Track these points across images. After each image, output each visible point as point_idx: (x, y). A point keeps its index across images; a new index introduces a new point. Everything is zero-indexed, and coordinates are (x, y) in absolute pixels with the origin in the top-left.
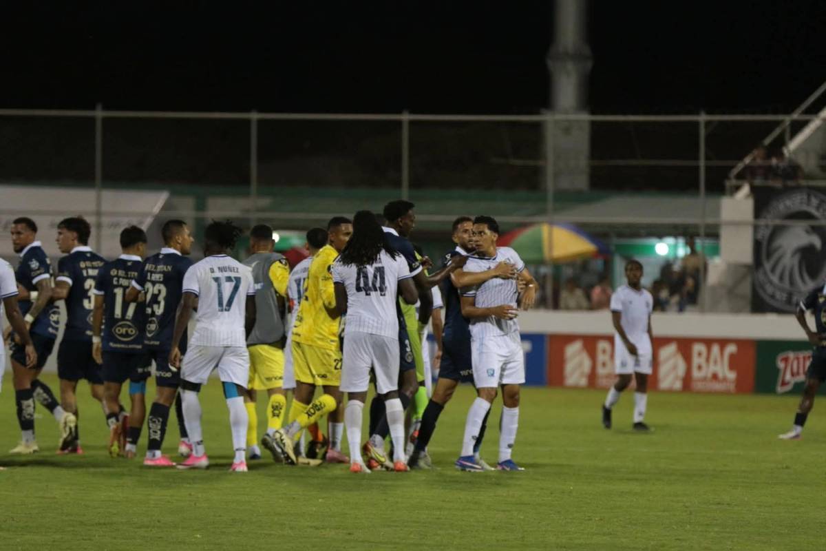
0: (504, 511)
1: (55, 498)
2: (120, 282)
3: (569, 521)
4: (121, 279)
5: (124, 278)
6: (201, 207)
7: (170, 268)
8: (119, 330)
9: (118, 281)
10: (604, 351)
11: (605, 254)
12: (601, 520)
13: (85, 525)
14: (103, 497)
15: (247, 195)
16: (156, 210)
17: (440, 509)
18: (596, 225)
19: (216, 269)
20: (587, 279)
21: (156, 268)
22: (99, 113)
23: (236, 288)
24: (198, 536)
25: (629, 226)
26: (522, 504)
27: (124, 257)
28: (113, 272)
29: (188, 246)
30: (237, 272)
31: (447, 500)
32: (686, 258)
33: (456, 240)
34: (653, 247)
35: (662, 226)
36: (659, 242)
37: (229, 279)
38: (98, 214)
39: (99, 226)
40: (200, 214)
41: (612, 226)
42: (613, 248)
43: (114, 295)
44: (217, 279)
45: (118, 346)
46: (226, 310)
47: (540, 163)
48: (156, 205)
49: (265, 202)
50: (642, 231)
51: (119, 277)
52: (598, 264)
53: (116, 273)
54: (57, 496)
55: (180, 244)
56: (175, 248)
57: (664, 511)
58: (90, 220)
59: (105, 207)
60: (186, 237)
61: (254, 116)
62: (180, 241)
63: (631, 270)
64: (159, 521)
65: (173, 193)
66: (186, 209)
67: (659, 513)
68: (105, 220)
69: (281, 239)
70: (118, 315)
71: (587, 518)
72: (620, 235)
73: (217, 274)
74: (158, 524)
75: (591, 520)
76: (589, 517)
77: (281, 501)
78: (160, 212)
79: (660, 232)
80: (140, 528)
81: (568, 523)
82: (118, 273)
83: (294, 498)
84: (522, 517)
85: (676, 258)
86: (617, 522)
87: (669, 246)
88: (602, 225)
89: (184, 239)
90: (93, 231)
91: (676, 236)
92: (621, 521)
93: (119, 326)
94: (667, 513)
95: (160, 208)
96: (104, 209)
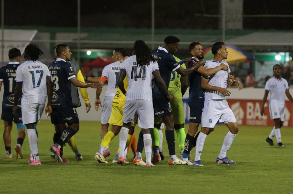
0: (201, 185)
2: (11, 75)
3: (233, 190)
4: (11, 74)
5: (12, 73)
6: (53, 37)
7: (59, 68)
8: (11, 98)
9: (10, 75)
10: (250, 107)
11: (251, 60)
12: (248, 189)
15: (76, 32)
16: (31, 39)
17: (170, 184)
18: (246, 46)
19: (31, 67)
20: (242, 72)
21: (54, 68)
23: (42, 75)
25: (262, 46)
26: (210, 182)
27: (11, 63)
28: (7, 71)
29: (69, 57)
30: (41, 68)
31: (173, 180)
32: (289, 62)
33: (193, 54)
34: (274, 57)
35: (278, 46)
36: (277, 55)
37: (37, 72)
39: (3, 47)
40: (52, 41)
41: (253, 46)
42: (254, 57)
43: (9, 81)
44: (32, 72)
45: (10, 105)
46: (37, 87)
47: (219, 16)
48: (31, 36)
49: (84, 35)
50: (269, 50)
51: (10, 73)
52: (247, 65)
53: (8, 71)
55: (65, 56)
56: (63, 59)
57: (279, 185)
60: (68, 52)
62: (65, 55)
63: (276, 69)
65: (39, 31)
66: (46, 39)
67: (277, 186)
69: (92, 53)
70: (11, 91)
71: (242, 188)
72: (258, 51)
73: (32, 70)
75: (243, 189)
76: (243, 188)
77: (92, 181)
79: (278, 50)
81: (232, 191)
82: (9, 71)
83: (99, 179)
84: (210, 188)
85: (285, 62)
86: (256, 190)
87: (281, 56)
88: (249, 46)
89: (67, 53)
91: (285, 52)
92: (258, 190)
93: (11, 96)
94: (280, 186)
95: (33, 38)
96: (5, 39)
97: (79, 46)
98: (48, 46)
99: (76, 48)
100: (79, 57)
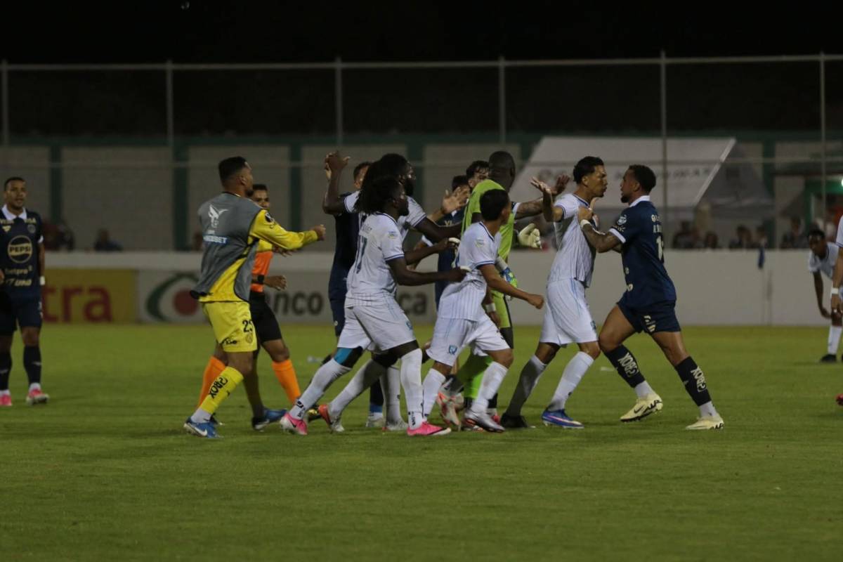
1: (629, 452)
6: (769, 152)
13: (662, 478)
14: (678, 450)
15: (818, 139)
16: (723, 157)
22: (663, 61)
24: (778, 488)
38: (665, 163)
39: (665, 175)
40: (769, 160)
48: (723, 152)
54: (632, 450)
58: (656, 169)
59: (671, 156)
61: (822, 58)
64: (737, 474)
65: (740, 140)
66: (754, 156)
68: (671, 169)
74: (737, 477)
78: (726, 160)
80: (717, 481)
90: (659, 181)
95: (726, 155)
96: (670, 157)
97: (824, 169)
98: (759, 171)
99: (819, 173)
100: (824, 192)
